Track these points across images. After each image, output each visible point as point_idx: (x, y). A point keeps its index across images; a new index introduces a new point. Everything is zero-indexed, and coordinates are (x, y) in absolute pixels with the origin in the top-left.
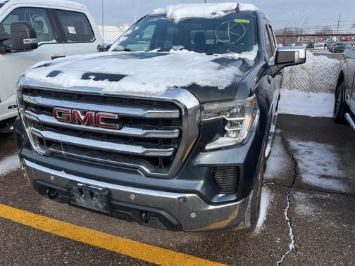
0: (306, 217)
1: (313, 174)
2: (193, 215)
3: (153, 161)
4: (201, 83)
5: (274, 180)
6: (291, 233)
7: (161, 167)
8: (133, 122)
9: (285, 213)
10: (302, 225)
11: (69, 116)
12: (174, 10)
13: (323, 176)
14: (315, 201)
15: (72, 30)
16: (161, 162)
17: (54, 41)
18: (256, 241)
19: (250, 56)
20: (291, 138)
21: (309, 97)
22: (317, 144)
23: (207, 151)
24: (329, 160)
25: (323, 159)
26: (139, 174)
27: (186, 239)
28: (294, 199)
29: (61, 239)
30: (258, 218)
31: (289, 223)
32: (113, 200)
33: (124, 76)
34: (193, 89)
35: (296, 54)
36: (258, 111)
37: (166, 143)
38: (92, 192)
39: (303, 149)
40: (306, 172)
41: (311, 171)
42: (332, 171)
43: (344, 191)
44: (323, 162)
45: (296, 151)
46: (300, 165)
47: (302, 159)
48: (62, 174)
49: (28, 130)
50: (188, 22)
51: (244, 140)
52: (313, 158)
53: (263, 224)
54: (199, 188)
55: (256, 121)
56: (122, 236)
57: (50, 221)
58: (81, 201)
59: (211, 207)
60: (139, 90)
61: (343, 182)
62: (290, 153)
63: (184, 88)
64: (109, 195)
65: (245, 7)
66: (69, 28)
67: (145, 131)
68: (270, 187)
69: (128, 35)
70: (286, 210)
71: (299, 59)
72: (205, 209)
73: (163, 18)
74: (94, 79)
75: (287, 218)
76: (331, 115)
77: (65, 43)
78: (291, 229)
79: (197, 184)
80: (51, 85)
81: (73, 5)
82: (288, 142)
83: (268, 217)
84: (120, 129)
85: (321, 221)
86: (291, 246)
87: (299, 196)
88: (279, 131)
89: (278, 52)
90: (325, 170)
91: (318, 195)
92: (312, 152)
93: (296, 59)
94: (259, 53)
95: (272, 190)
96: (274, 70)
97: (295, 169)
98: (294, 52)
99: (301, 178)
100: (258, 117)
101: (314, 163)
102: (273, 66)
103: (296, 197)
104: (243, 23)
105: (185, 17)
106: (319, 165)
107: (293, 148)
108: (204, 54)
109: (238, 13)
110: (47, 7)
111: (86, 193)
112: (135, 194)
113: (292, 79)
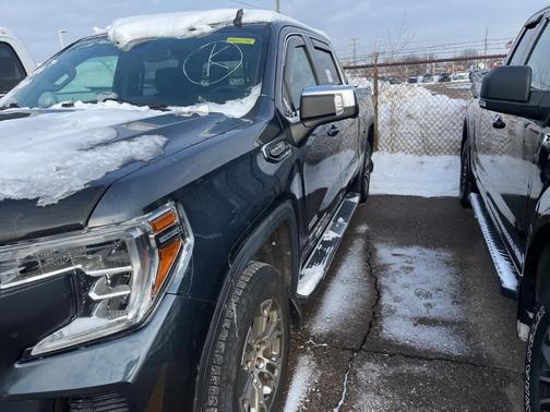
1: (404, 317)
5: (330, 337)
13: (423, 321)
14: (398, 383)
20: (382, 241)
21: (422, 163)
22: (424, 250)
24: (437, 284)
25: (429, 282)
28: (356, 380)
35: (337, 100)
36: (190, 240)
39: (398, 263)
40: (393, 313)
41: (403, 311)
42: (443, 307)
43: (456, 353)
44: (427, 288)
45: (385, 267)
46: (386, 299)
52: (410, 281)
61: (456, 332)
62: (373, 272)
68: (319, 356)
71: (346, 109)
73: (102, 42)
76: (456, 193)
82: (375, 250)
87: (370, 372)
88: (363, 228)
89: (302, 97)
90: (429, 306)
91: (405, 368)
92: (412, 269)
93: (338, 109)
94: (260, 100)
95: (319, 362)
96: (297, 132)
97: (372, 311)
98: (333, 96)
99: (381, 328)
100: (186, 256)
101: (412, 293)
102: (297, 123)
103: (361, 374)
104: (240, 45)
105: (138, 37)
106: (418, 295)
107: (382, 262)
108: (147, 107)
109: (238, 27)
113: (393, 135)
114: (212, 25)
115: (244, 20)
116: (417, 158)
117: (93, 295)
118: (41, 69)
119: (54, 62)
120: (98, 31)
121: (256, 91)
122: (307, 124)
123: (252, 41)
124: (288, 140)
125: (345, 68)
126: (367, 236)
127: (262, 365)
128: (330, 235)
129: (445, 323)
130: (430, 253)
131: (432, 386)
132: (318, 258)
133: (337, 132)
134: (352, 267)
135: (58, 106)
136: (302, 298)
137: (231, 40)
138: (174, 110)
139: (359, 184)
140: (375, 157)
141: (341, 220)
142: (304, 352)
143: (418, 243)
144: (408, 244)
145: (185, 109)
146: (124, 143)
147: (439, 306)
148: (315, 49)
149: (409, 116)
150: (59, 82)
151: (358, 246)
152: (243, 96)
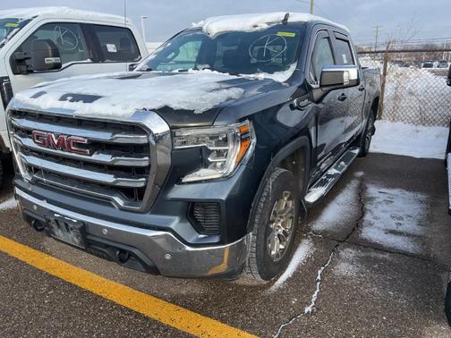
0: (344, 278)
1: (379, 228)
2: (168, 257)
3: (128, 193)
4: (175, 105)
5: (324, 232)
6: (315, 295)
7: (136, 200)
8: (106, 148)
9: (319, 272)
10: (334, 286)
13: (393, 232)
14: (366, 261)
15: (111, 48)
16: (136, 193)
17: (89, 60)
18: (266, 300)
19: (281, 77)
20: (372, 183)
21: (418, 131)
22: (405, 192)
23: (184, 183)
24: (409, 213)
25: (403, 211)
26: (113, 207)
28: (338, 256)
29: (51, 277)
30: (281, 274)
31: (318, 284)
32: (88, 234)
33: (100, 97)
35: (345, 75)
36: (254, 141)
37: (140, 172)
39: (381, 198)
40: (372, 225)
41: (379, 225)
42: (409, 226)
43: (411, 251)
44: (401, 214)
45: (372, 199)
46: (368, 217)
47: (374, 210)
48: (44, 204)
49: (17, 156)
50: (225, 37)
51: (231, 173)
52: (389, 209)
53: (285, 282)
54: (172, 226)
55: (250, 152)
58: (59, 233)
59: (188, 248)
60: (107, 113)
61: (415, 241)
62: (362, 201)
63: (153, 110)
64: (84, 229)
65: (295, 18)
66: (108, 46)
67: (114, 158)
68: (315, 241)
69: (158, 53)
70: (323, 268)
71: (350, 80)
73: (199, 33)
74: (71, 101)
75: (319, 277)
77: (103, 62)
78: (318, 290)
79: (172, 221)
80: (32, 106)
82: (366, 188)
83: (295, 274)
84: (91, 155)
85: (360, 284)
86: (308, 309)
87: (348, 253)
88: (360, 174)
89: (322, 72)
90: (400, 224)
91: (373, 254)
92: (392, 202)
93: (345, 80)
94: (295, 73)
95: (315, 244)
96: (317, 94)
97: (358, 221)
98: (343, 72)
99: (361, 232)
100: (252, 148)
101: (388, 215)
102: (317, 88)
103: (342, 254)
104: (287, 38)
105: (221, 30)
106: (393, 217)
107: (370, 196)
108: (227, 74)
109: (285, 25)
110: (82, 22)
111: (62, 224)
112: (107, 228)
113: (396, 108)
114: (269, 23)
115: (289, 20)
116: (414, 127)
117: (210, 159)
118: (161, 49)
119: (169, 44)
120: (195, 25)
121: (293, 67)
122: (324, 89)
123: (293, 35)
124: (311, 99)
126: (362, 179)
127: (280, 231)
128: (333, 171)
129: (409, 235)
130: (409, 195)
131: (390, 265)
132: (323, 183)
134: (346, 197)
135: (177, 71)
136: (308, 203)
137: (280, 34)
138: (244, 76)
139: (361, 140)
141: (343, 163)
142: (306, 238)
143: (400, 187)
144: (393, 187)
145: (252, 76)
146: (225, 90)
147: (406, 225)
149: (411, 93)
150: (169, 57)
151: (354, 184)
152: (284, 70)
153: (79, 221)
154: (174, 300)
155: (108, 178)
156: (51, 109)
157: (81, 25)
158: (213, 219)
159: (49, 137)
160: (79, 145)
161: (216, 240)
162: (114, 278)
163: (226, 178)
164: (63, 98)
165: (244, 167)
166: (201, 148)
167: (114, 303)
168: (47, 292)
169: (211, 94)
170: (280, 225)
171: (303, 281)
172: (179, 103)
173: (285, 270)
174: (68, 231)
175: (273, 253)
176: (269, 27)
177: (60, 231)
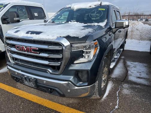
0: (126, 95)
2: (69, 91)
3: (53, 67)
4: (72, 35)
5: (116, 78)
6: (118, 101)
7: (56, 70)
9: (117, 93)
10: (123, 98)
11: (21, 49)
12: (74, 5)
13: (139, 78)
14: (132, 88)
15: (36, 14)
16: (56, 68)
17: (28, 19)
18: (101, 104)
19: (103, 24)
20: (128, 61)
22: (139, 63)
23: (75, 64)
24: (143, 71)
25: (140, 70)
26: (47, 73)
27: (71, 101)
28: (123, 87)
29: (21, 98)
31: (118, 97)
32: (38, 83)
33: (42, 32)
34: (68, 38)
36: (99, 48)
37: (58, 60)
38: (29, 80)
39: (132, 65)
40: (131, 75)
41: (134, 75)
42: (144, 75)
43: (147, 84)
44: (140, 71)
45: (129, 66)
46: (129, 72)
47: (131, 70)
48: (20, 72)
49: (9, 54)
50: (79, 10)
51: (92, 59)
52: (136, 69)
53: (106, 97)
54: (71, 80)
55: (98, 52)
56: (46, 99)
57: (19, 91)
58: (26, 83)
60: (46, 38)
61: (147, 80)
62: (126, 67)
63: (64, 37)
64: (36, 81)
65: (104, 4)
66: (35, 13)
67: (49, 55)
69: (55, 16)
70: (118, 91)
71: (126, 25)
72: (74, 88)
73: (70, 9)
74: (31, 34)
75: (117, 95)
76: (149, 51)
77: (33, 20)
78: (118, 100)
79: (71, 78)
80: (15, 36)
81: (37, 4)
82: (126, 62)
83: (109, 94)
84: (39, 54)
85: (133, 97)
86: (116, 107)
87: (126, 85)
88: (123, 57)
89: (116, 23)
90: (141, 75)
91: (134, 86)
92: (136, 67)
93: (124, 25)
94: (107, 23)
95: (114, 83)
96: (114, 30)
97: (126, 74)
98: (123, 22)
99: (128, 78)
100: (98, 50)
101: (136, 72)
102: (114, 28)
104: (102, 10)
105: (78, 8)
106: (138, 72)
107: (128, 65)
108: (83, 23)
109: (101, 6)
110: (26, 5)
111: (28, 79)
112: (46, 81)
113: (132, 35)
114: (95, 6)
115: (102, 4)
116: (139, 41)
117: (84, 55)
118: (56, 15)
119: (59, 13)
120: (68, 6)
121: (106, 21)
122: (117, 28)
123: (104, 10)
125: (122, 16)
126: (124, 59)
127: (103, 79)
128: (116, 57)
129: (144, 78)
130: (141, 64)
131: (141, 90)
132: (114, 61)
133: (121, 32)
134: (120, 65)
135: (64, 22)
136: (111, 69)
137: (100, 9)
138: (89, 24)
139: (122, 46)
140: (126, 40)
141: (118, 54)
142: (110, 80)
143: (137, 62)
144: (135, 62)
145: (93, 24)
146: (87, 29)
147: (143, 75)
148: (117, 11)
149: (137, 30)
150: (59, 17)
151: (122, 61)
152: (103, 22)
153: (34, 78)
154: (68, 105)
155: (46, 62)
156: (23, 37)
157: (26, 6)
158: (85, 77)
159: (22, 48)
160: (35, 50)
161: (86, 84)
162: (45, 98)
163: (90, 61)
164: (27, 33)
165: (96, 57)
166: (80, 51)
167: (46, 107)
168: (21, 104)
169: (83, 31)
170: (103, 77)
171: (113, 97)
172: (73, 34)
173: (105, 93)
174: (30, 82)
175: (102, 87)
176: (95, 7)
177: (26, 82)
